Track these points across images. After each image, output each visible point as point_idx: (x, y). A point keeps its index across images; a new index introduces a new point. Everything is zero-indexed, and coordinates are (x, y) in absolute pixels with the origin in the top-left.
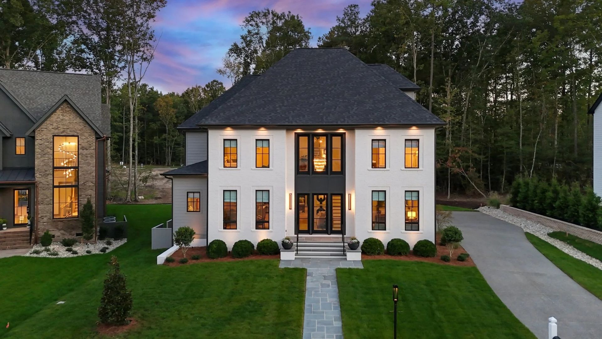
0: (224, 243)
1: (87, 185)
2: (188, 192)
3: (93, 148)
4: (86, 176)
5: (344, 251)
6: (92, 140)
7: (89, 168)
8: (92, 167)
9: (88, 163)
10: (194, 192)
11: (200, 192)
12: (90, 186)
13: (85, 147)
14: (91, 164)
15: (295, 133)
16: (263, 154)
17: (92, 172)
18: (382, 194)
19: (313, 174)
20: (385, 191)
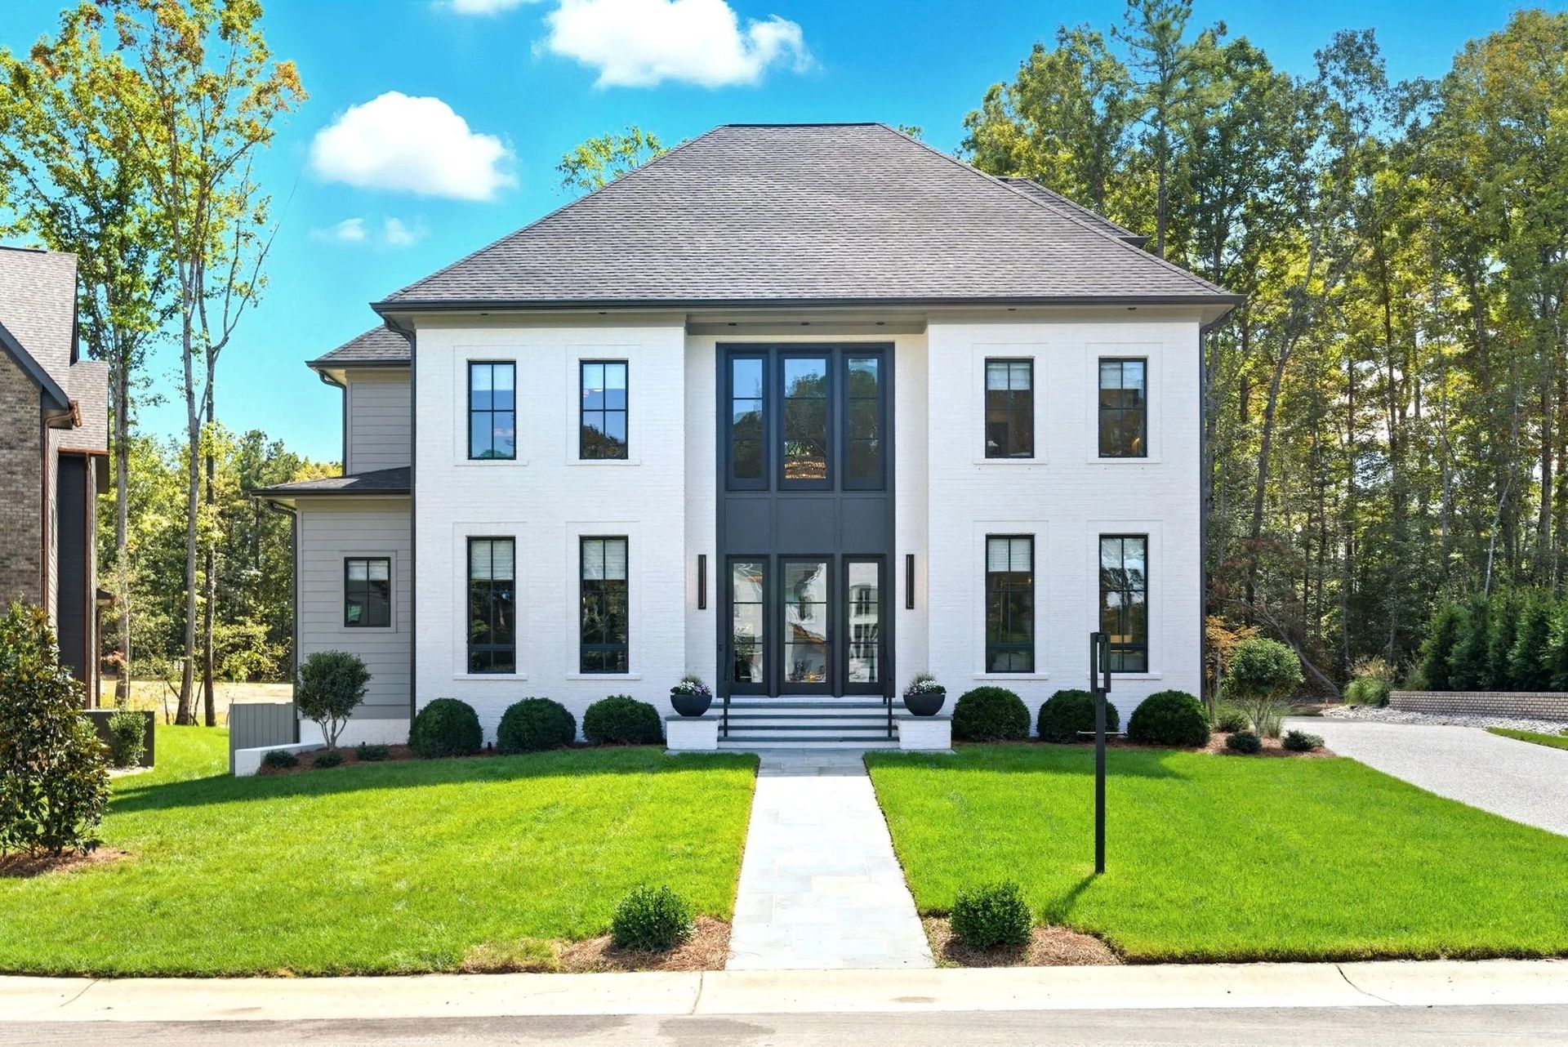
0: (471, 710)
1: (13, 567)
2: (347, 560)
3: (32, 445)
4: (9, 538)
5: (891, 728)
6: (27, 416)
7: (19, 509)
8: (29, 507)
9: (16, 493)
10: (369, 560)
11: (388, 559)
12: (22, 571)
13: (8, 439)
14: (24, 497)
15: (718, 345)
16: (604, 410)
17: (31, 526)
18: (1020, 548)
19: (780, 489)
20: (1031, 538)
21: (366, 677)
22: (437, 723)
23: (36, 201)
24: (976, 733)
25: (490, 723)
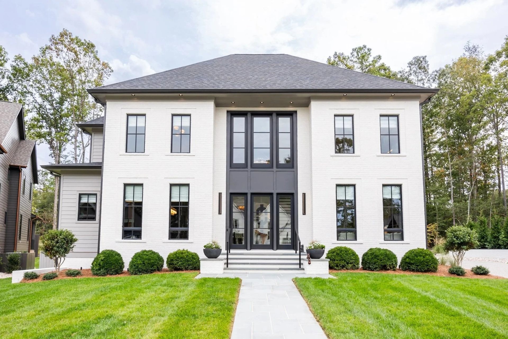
0: (119, 255)
2: (80, 195)
5: (300, 264)
10: (89, 195)
11: (96, 194)
15: (228, 112)
16: (181, 134)
18: (350, 190)
19: (252, 167)
20: (354, 186)
21: (76, 240)
22: (102, 260)
23: (35, 104)
24: (337, 266)
25: (127, 261)
